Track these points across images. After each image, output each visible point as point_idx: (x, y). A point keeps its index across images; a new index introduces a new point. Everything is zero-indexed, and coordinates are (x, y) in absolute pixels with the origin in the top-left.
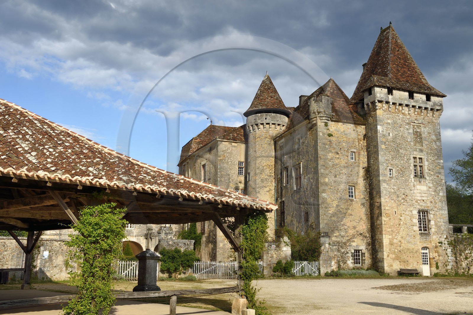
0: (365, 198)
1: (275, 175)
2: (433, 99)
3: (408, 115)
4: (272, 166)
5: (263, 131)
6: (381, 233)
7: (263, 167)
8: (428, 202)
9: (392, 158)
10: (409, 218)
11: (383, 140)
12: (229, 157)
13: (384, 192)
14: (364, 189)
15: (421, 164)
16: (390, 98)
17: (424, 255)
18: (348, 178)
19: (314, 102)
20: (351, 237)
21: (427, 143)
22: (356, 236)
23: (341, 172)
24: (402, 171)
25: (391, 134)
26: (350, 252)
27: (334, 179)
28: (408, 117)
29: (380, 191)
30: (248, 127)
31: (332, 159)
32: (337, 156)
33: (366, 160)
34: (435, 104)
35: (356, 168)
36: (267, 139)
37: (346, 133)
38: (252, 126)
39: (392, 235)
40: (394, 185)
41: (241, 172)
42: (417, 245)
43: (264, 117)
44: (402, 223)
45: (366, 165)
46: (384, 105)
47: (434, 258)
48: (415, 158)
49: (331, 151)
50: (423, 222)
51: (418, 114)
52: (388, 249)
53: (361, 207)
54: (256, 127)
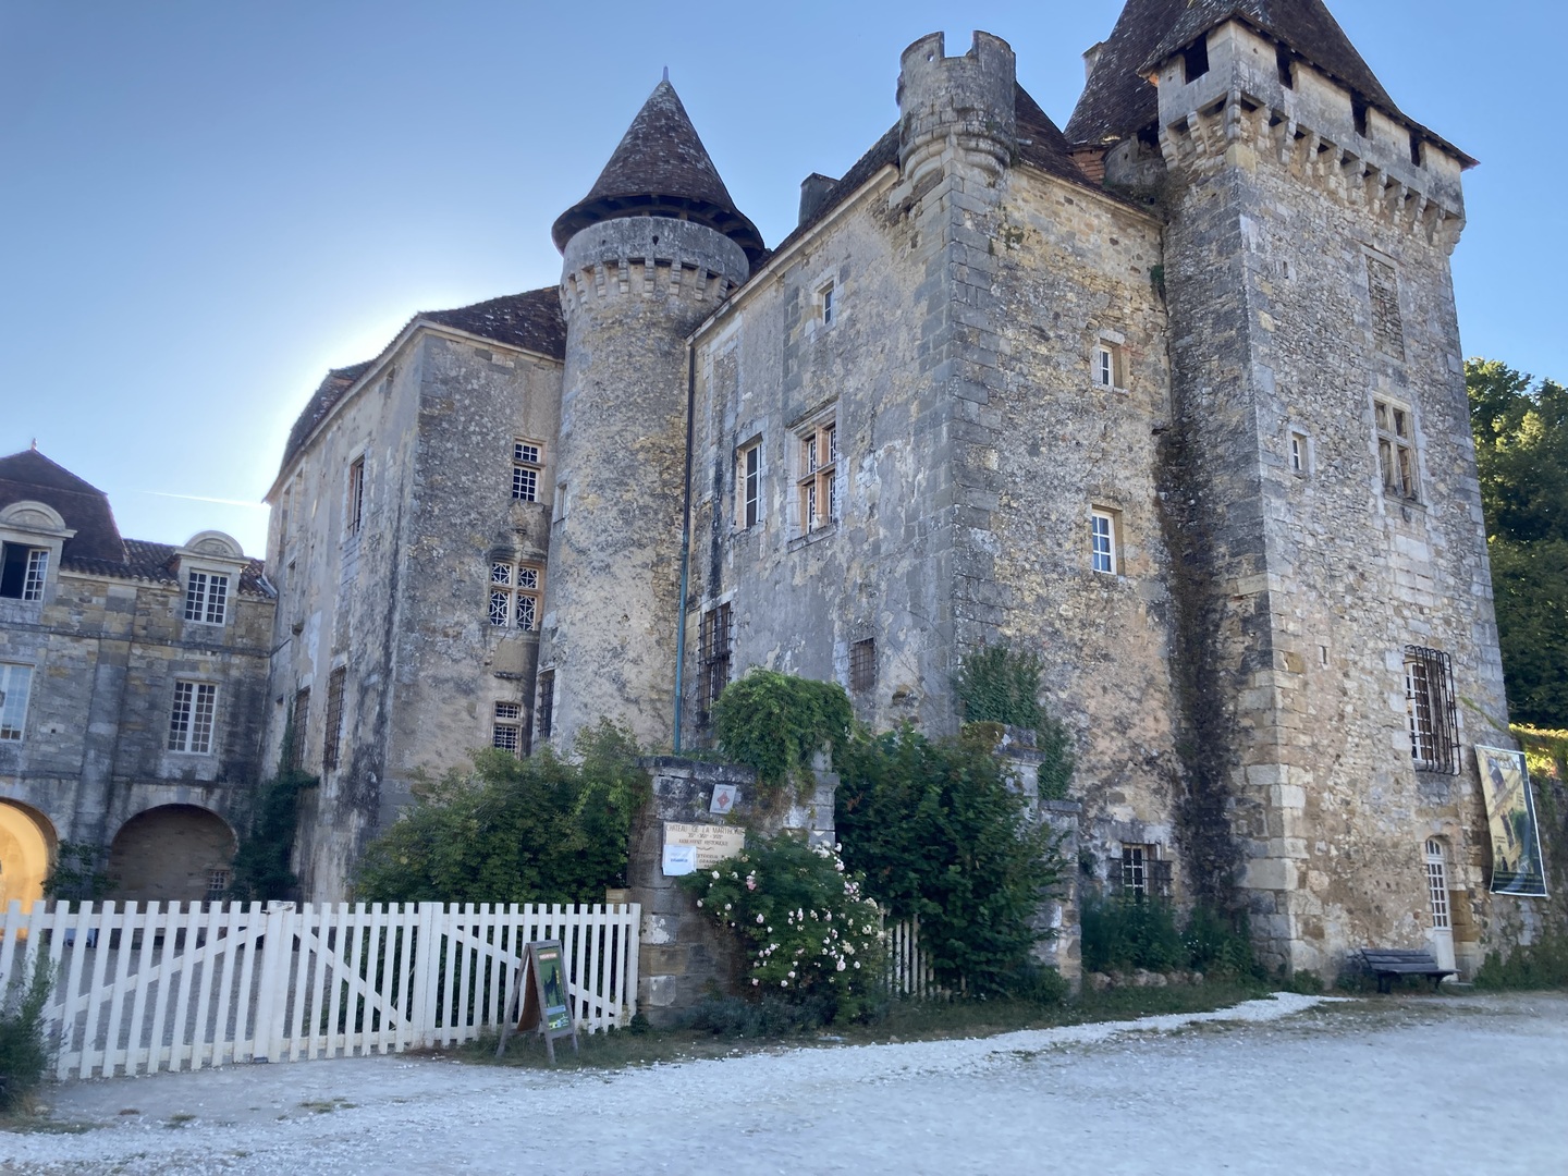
0: (1163, 579)
2: (1432, 163)
3: (1347, 204)
4: (673, 452)
5: (640, 295)
6: (1266, 756)
7: (634, 453)
8: (1438, 620)
9: (1301, 382)
10: (1376, 687)
11: (1265, 291)
12: (474, 413)
13: (1280, 542)
14: (1159, 533)
15: (1402, 442)
16: (1290, 102)
18: (1089, 466)
20: (1105, 774)
21: (1416, 348)
22: (1127, 772)
23: (1059, 430)
24: (1341, 457)
25: (1292, 272)
26: (1102, 856)
27: (1027, 460)
28: (1349, 215)
29: (1261, 539)
31: (1019, 360)
32: (1043, 350)
33: (1163, 392)
34: (1439, 185)
35: (1125, 427)
36: (656, 333)
37: (1078, 244)
38: (589, 273)
39: (1314, 768)
40: (1314, 518)
41: (524, 489)
42: (1410, 824)
43: (649, 232)
44: (1349, 708)
45: (1164, 417)
47: (1469, 893)
48: (1380, 406)
49: (1013, 320)
51: (1383, 215)
52: (1301, 843)
53: (1149, 619)
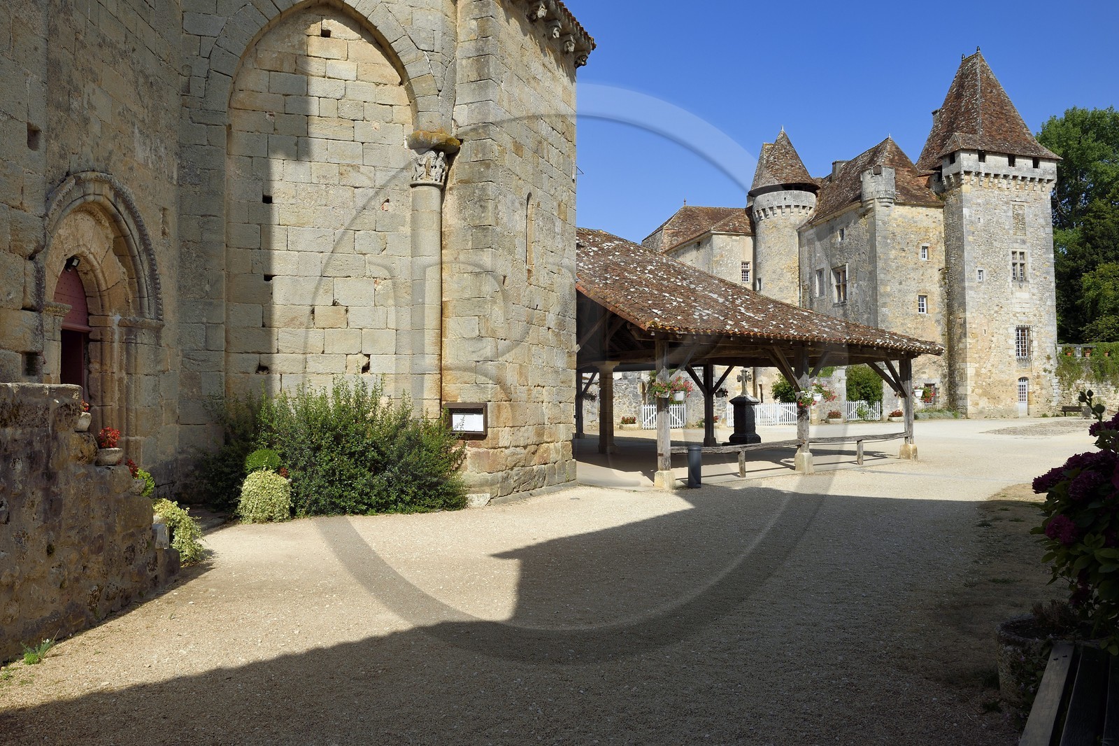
0: (941, 312)
1: (799, 281)
2: (1042, 164)
3: (1006, 190)
4: (795, 268)
5: (781, 217)
6: (964, 361)
7: (782, 269)
8: (1031, 316)
9: (983, 254)
10: (1004, 338)
11: (971, 229)
12: (729, 257)
13: (971, 303)
14: (939, 300)
15: (1023, 262)
16: (983, 168)
17: (1022, 388)
18: (917, 284)
19: (869, 176)
20: (920, 367)
21: (1031, 230)
22: (927, 366)
23: (908, 276)
24: (995, 274)
25: (982, 220)
27: (899, 287)
28: (1006, 193)
29: (965, 303)
30: (758, 211)
31: (896, 259)
32: (904, 254)
33: (943, 258)
34: (1045, 172)
35: (929, 271)
36: (787, 229)
37: (915, 219)
38: (764, 210)
39: (979, 362)
40: (984, 293)
42: (1012, 374)
43: (783, 197)
44: (993, 345)
45: (943, 265)
46: (973, 178)
47: (1034, 392)
48: (1014, 253)
49: (894, 247)
50: (1022, 343)
51: (1021, 188)
52: (973, 382)
53: (935, 324)
54: (770, 213)
